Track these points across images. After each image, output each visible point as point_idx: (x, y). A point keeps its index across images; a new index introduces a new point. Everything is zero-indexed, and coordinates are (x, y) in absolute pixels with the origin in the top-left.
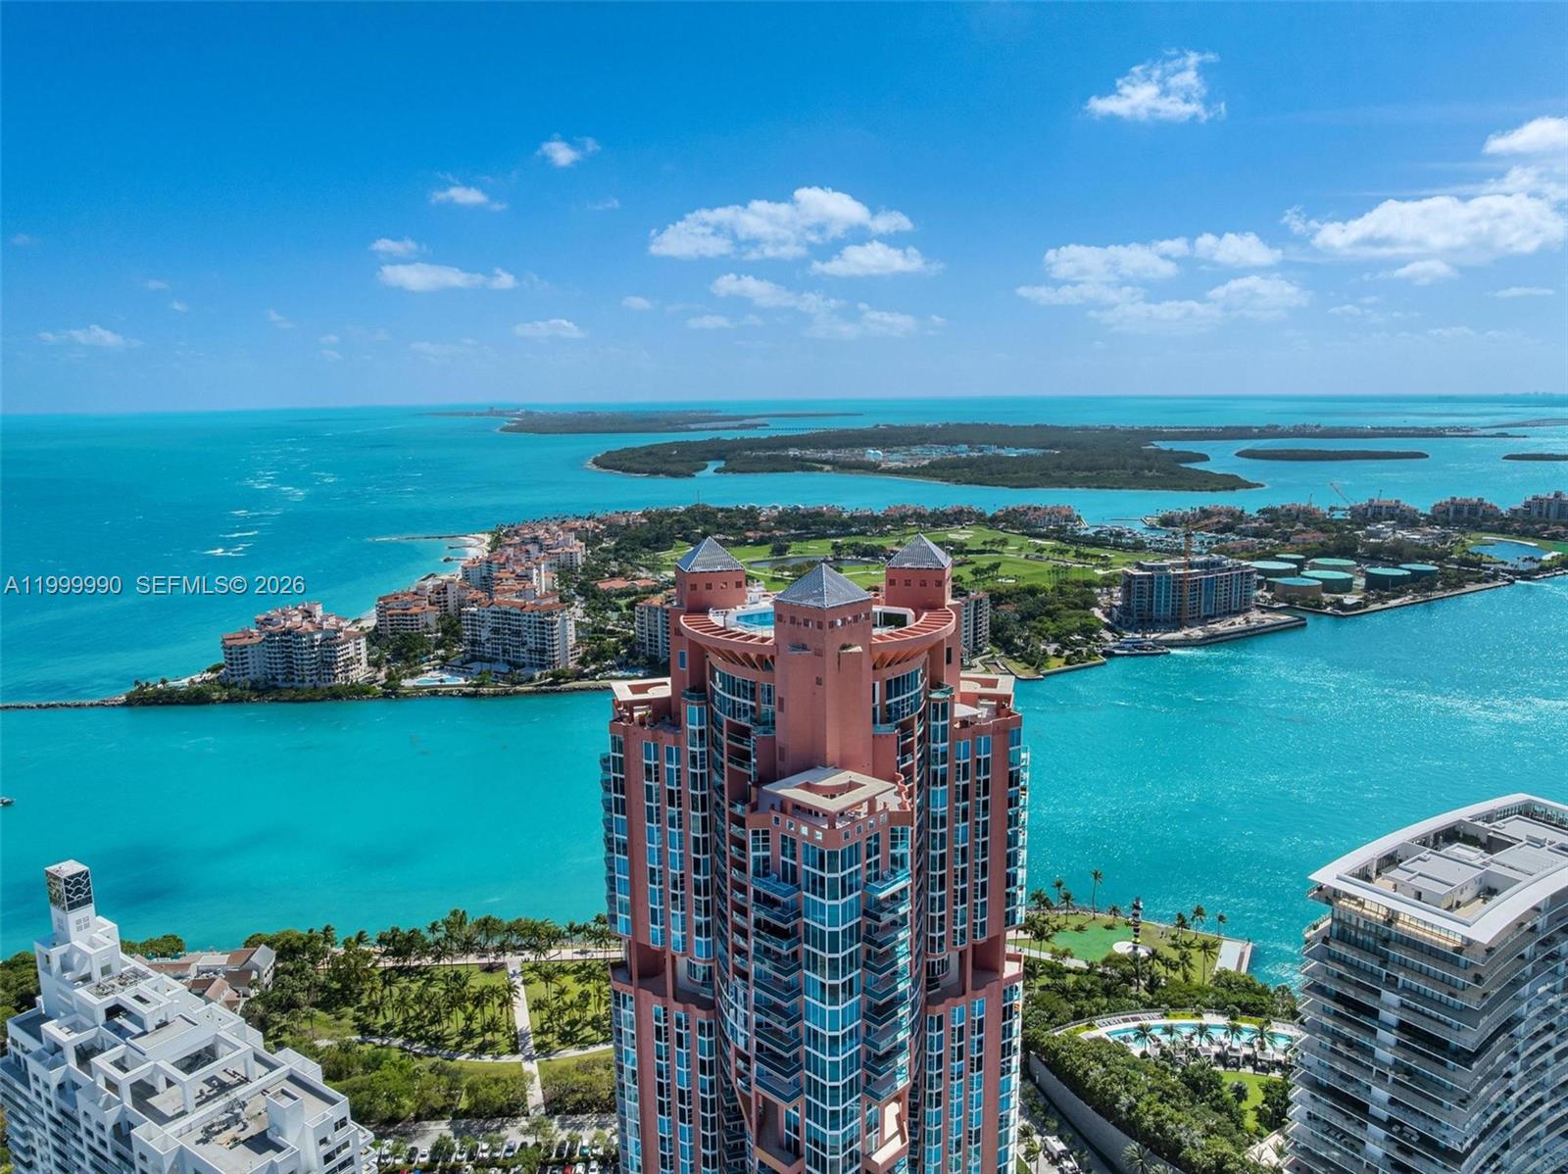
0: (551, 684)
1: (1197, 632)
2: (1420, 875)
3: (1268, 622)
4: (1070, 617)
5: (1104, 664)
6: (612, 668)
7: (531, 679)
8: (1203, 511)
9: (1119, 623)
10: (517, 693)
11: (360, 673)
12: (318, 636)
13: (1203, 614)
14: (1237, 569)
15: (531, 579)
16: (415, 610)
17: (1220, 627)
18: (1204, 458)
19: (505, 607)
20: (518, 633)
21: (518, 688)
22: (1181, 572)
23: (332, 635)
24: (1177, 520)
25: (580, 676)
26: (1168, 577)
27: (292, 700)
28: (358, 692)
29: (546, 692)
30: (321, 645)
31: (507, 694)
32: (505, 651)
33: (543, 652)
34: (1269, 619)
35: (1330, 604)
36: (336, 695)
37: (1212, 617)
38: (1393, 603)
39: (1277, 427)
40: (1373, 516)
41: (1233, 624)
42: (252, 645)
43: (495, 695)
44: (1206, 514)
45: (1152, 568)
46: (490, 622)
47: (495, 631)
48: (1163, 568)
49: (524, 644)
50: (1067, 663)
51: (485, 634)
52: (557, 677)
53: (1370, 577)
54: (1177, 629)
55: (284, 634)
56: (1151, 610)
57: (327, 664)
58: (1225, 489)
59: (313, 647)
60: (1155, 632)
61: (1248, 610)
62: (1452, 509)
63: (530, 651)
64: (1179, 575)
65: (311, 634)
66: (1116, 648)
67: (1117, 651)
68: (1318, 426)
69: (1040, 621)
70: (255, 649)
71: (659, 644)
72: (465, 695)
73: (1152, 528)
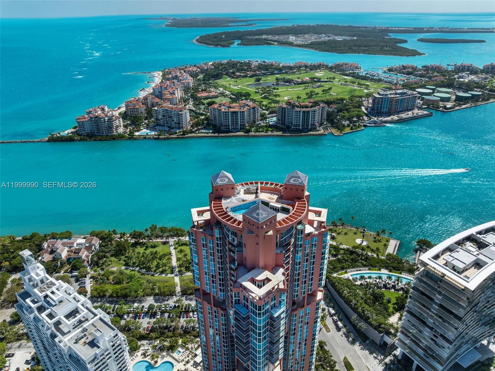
0: (182, 135)
1: (395, 117)
2: (456, 259)
3: (420, 114)
4: (353, 111)
5: (363, 130)
6: (201, 129)
7: (176, 133)
8: (403, 66)
9: (370, 113)
10: (171, 138)
11: (121, 130)
12: (106, 118)
13: (398, 110)
14: (412, 95)
15: (175, 94)
16: (137, 107)
17: (403, 116)
18: (406, 41)
19: (166, 108)
20: (171, 117)
21: (172, 136)
22: (392, 96)
23: (111, 118)
24: (394, 69)
25: (191, 132)
26: (388, 98)
27: (100, 140)
28: (121, 137)
29: (181, 138)
30: (108, 121)
31: (168, 138)
32: (167, 123)
33: (179, 124)
34: (421, 113)
35: (442, 107)
36: (114, 138)
37: (401, 112)
38: (464, 106)
39: (433, 28)
40: (462, 69)
41: (408, 114)
42: (86, 121)
43: (165, 139)
44: (404, 67)
45: (383, 95)
46: (161, 113)
47: (163, 116)
48: (387, 95)
49: (173, 121)
50: (351, 129)
51: (160, 117)
52: (184, 133)
53: (457, 96)
54: (389, 116)
55: (95, 118)
56: (381, 109)
57: (110, 127)
58: (412, 55)
59: (105, 122)
60: (381, 117)
61: (414, 109)
62: (490, 67)
63: (175, 123)
64: (392, 97)
65: (104, 118)
66: (368, 123)
67: (368, 125)
68: (448, 28)
69: (343, 113)
70: (87, 122)
71: (217, 120)
72: (155, 139)
73: (385, 72)
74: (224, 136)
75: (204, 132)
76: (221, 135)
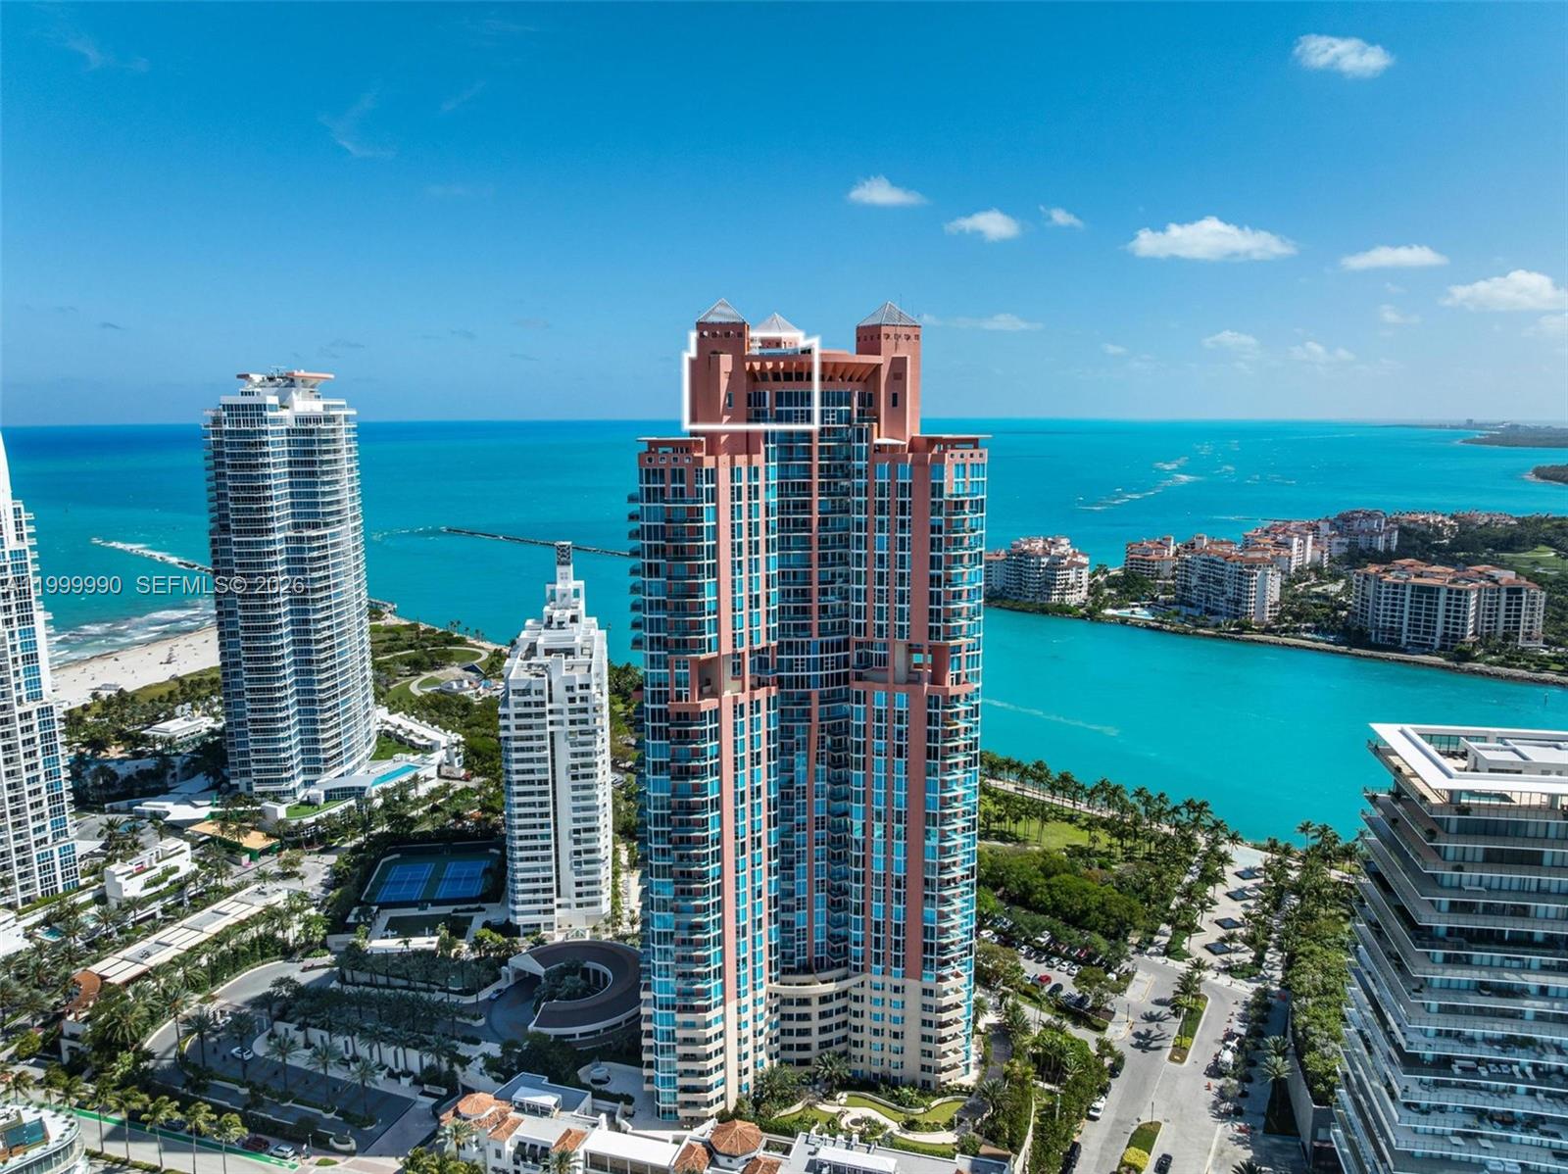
0: (1235, 632)
6: (1308, 630)
7: (1217, 625)
10: (1195, 634)
11: (1076, 598)
12: (1045, 560)
16: (1154, 557)
19: (1214, 557)
20: (1219, 582)
21: (1201, 631)
23: (1056, 561)
25: (1268, 630)
27: (1011, 609)
28: (1063, 611)
29: (1224, 638)
30: (1046, 568)
31: (1187, 633)
32: (1208, 599)
33: (1238, 602)
36: (1044, 611)
42: (996, 561)
43: (1175, 632)
46: (1199, 571)
47: (1202, 578)
49: (1224, 593)
51: (1194, 581)
52: (1244, 627)
55: (1021, 555)
57: (1049, 584)
59: (1039, 569)
63: (1228, 600)
65: (1039, 557)
70: (999, 565)
71: (1369, 615)
72: (1149, 628)
74: (1365, 656)
75: (1307, 639)
76: (1355, 651)
